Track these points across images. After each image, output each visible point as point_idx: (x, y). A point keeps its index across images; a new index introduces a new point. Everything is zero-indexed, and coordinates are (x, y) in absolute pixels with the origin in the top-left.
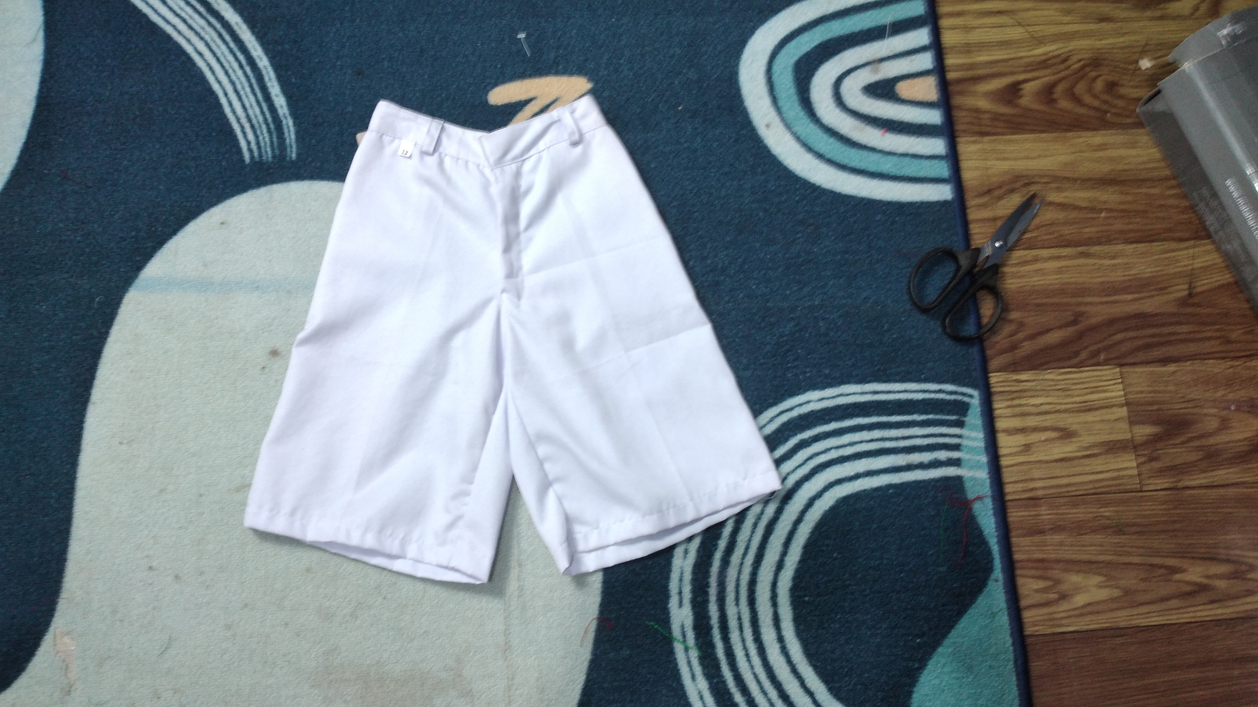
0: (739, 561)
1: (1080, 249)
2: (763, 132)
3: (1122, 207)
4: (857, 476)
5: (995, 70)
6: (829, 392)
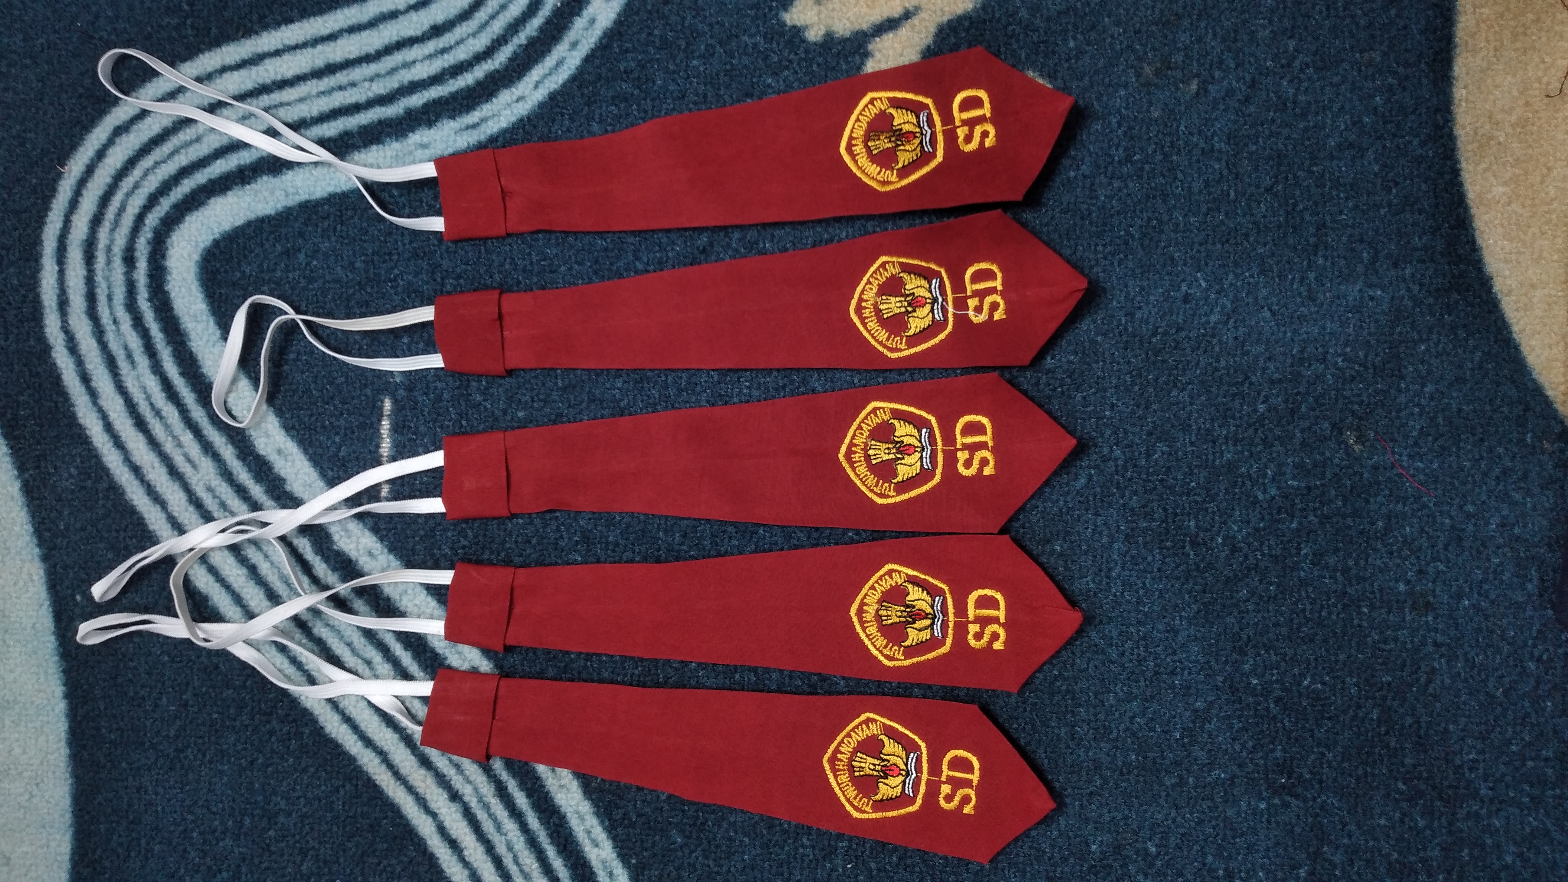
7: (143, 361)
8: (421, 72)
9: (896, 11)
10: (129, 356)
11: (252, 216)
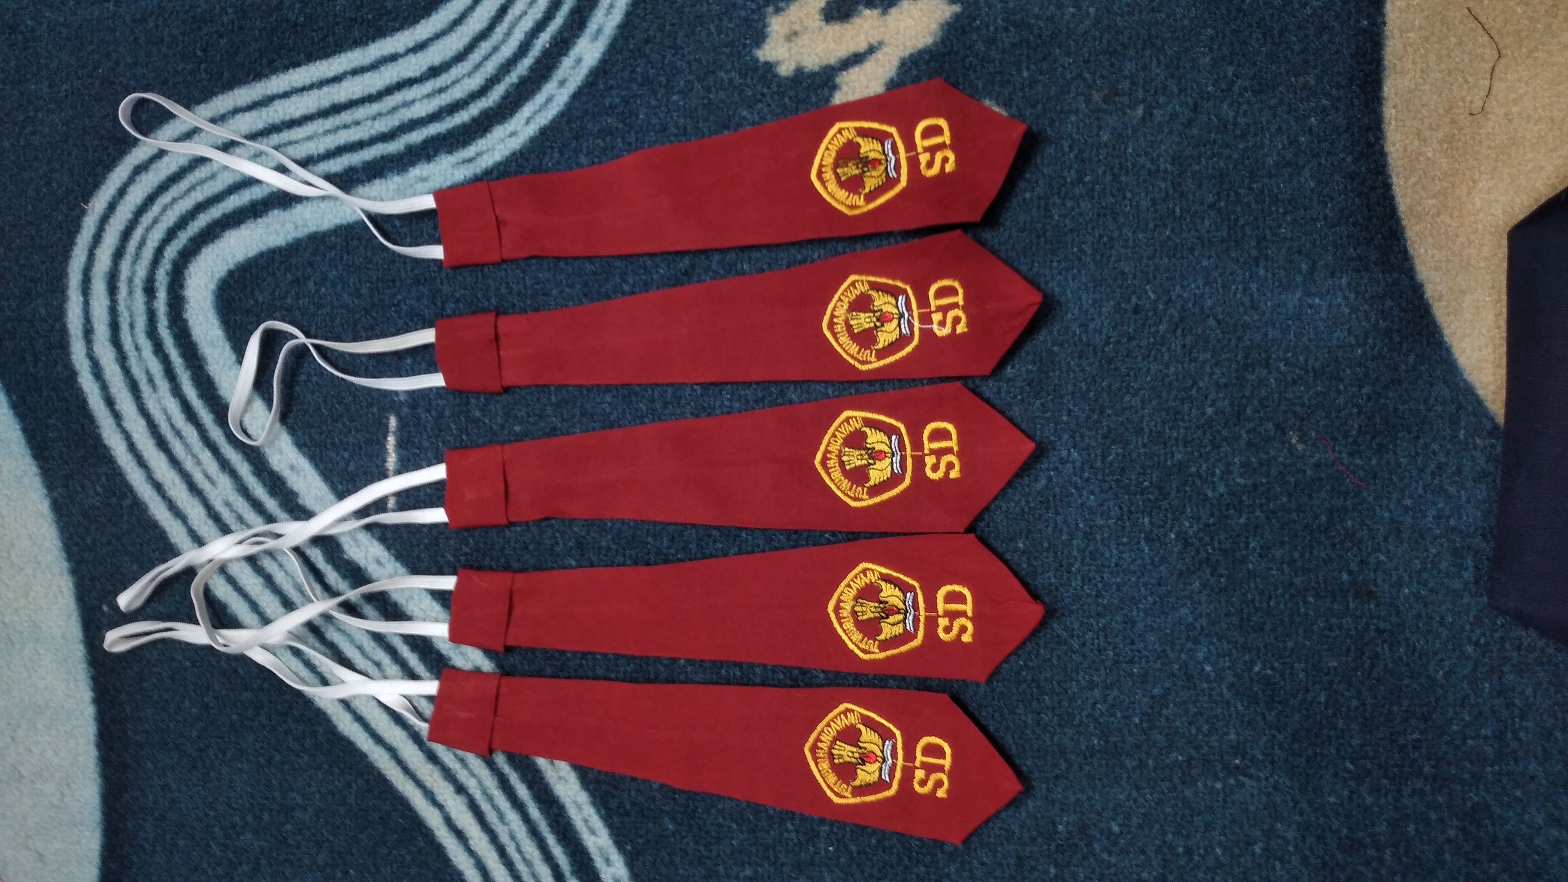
7: (164, 385)
8: (420, 110)
9: (862, 47)
10: (151, 380)
11: (264, 248)
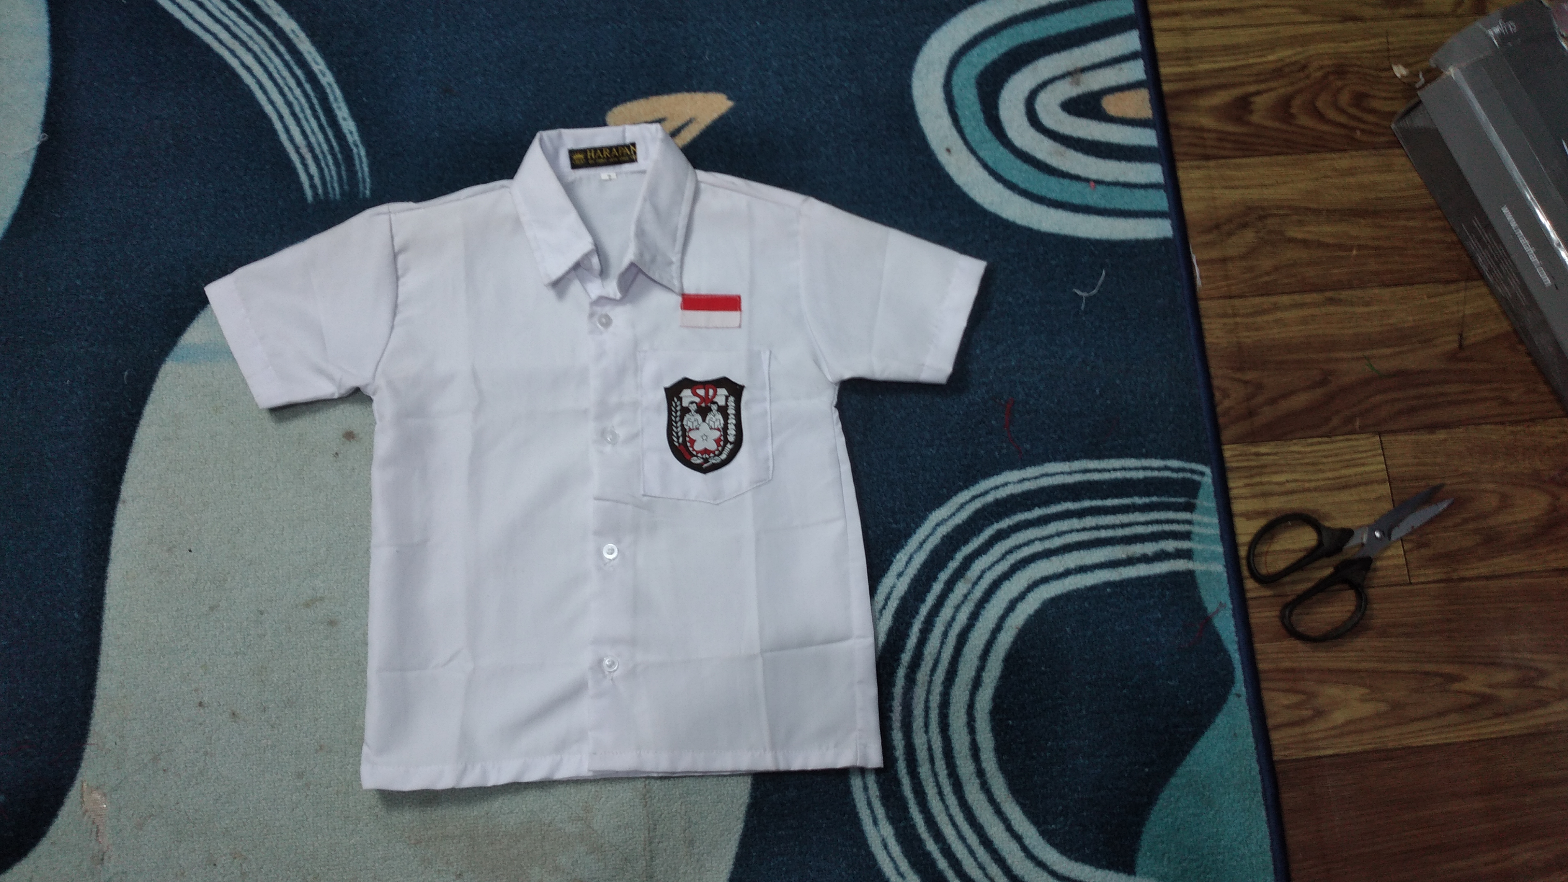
0: (927, 678)
1: (1328, 294)
2: (943, 157)
3: (1377, 243)
4: (1067, 573)
5: (1222, 80)
6: (1030, 472)
